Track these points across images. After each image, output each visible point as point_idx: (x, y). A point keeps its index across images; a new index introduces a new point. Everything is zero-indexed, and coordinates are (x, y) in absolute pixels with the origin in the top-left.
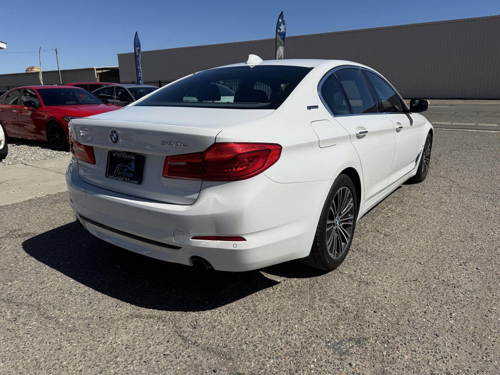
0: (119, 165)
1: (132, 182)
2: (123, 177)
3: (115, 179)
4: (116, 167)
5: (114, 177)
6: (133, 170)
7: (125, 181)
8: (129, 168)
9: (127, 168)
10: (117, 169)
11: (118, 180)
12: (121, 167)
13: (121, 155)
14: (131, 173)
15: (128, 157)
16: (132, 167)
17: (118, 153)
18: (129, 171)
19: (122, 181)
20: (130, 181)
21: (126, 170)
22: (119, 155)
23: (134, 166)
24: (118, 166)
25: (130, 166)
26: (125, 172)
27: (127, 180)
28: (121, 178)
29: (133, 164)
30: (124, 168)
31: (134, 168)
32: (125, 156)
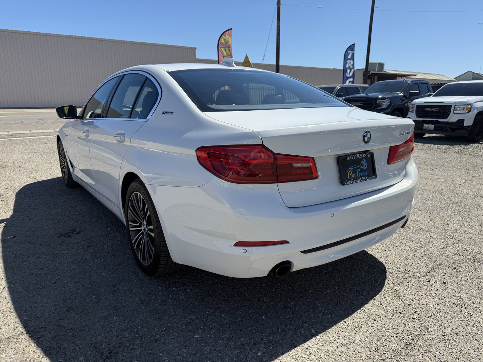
0: (350, 168)
1: (370, 178)
2: (361, 178)
3: (354, 183)
4: (349, 171)
5: (352, 181)
6: (366, 168)
7: (363, 181)
8: (361, 167)
9: (359, 168)
10: (350, 173)
11: (357, 182)
12: (353, 170)
13: (353, 157)
14: (364, 172)
15: (359, 156)
16: (364, 166)
17: (349, 155)
18: (362, 171)
19: (361, 181)
20: (368, 179)
21: (359, 170)
22: (351, 157)
23: (366, 164)
24: (350, 170)
25: (362, 165)
26: (359, 172)
27: (365, 179)
28: (359, 179)
29: (364, 162)
30: (356, 169)
31: (366, 165)
32: (357, 157)
